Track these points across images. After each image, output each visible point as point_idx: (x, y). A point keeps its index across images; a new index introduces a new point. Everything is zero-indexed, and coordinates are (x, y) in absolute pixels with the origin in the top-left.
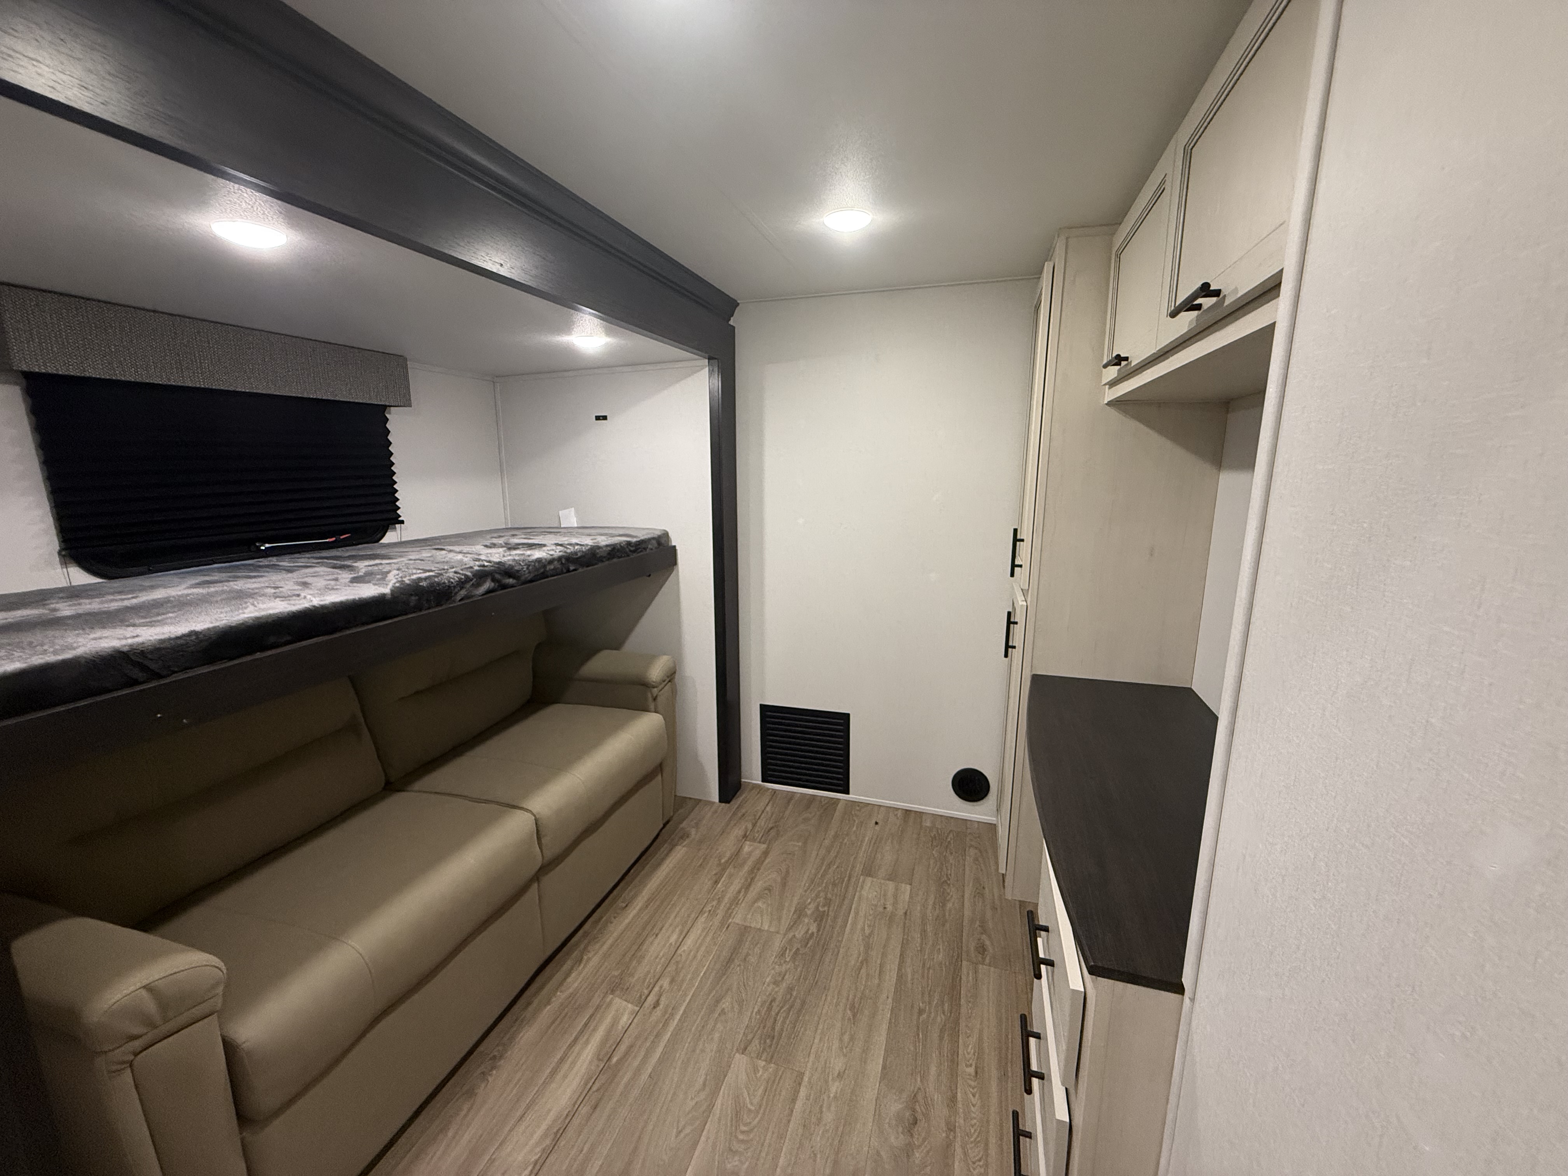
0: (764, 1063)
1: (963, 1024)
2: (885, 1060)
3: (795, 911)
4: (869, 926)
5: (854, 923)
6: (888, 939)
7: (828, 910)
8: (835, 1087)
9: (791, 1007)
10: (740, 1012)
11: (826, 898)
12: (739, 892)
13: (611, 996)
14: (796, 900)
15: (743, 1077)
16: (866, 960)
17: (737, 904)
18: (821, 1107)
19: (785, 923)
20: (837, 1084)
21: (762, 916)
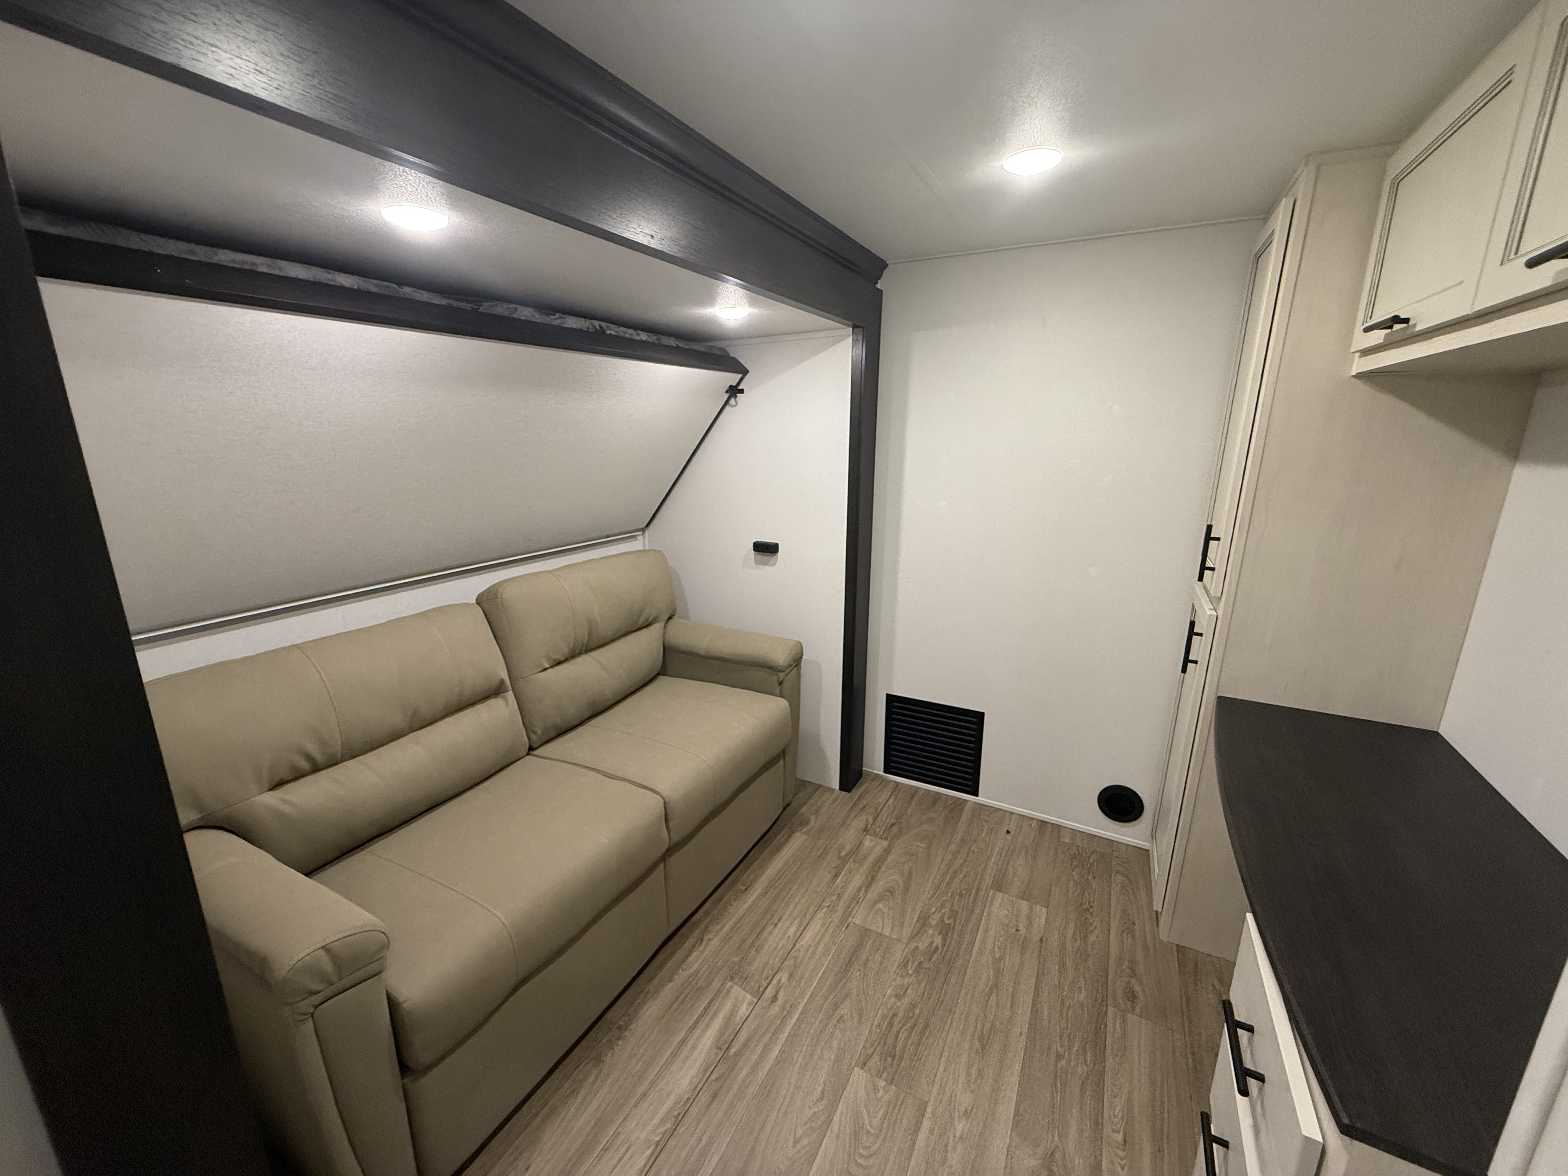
0: (884, 1083)
1: (1108, 1079)
2: (1018, 1105)
3: (919, 918)
4: (1000, 948)
5: (984, 941)
6: (1022, 965)
7: (955, 923)
8: (961, 1126)
9: (914, 1025)
10: (860, 1022)
11: (951, 910)
12: (860, 889)
13: (730, 983)
14: (919, 908)
15: (862, 1094)
16: (996, 987)
17: (858, 902)
18: (946, 1145)
19: (907, 932)
20: (963, 1122)
21: (883, 918)
